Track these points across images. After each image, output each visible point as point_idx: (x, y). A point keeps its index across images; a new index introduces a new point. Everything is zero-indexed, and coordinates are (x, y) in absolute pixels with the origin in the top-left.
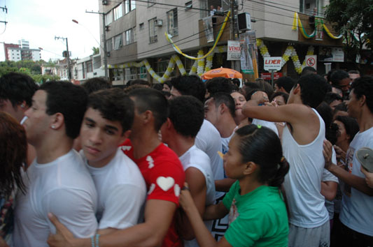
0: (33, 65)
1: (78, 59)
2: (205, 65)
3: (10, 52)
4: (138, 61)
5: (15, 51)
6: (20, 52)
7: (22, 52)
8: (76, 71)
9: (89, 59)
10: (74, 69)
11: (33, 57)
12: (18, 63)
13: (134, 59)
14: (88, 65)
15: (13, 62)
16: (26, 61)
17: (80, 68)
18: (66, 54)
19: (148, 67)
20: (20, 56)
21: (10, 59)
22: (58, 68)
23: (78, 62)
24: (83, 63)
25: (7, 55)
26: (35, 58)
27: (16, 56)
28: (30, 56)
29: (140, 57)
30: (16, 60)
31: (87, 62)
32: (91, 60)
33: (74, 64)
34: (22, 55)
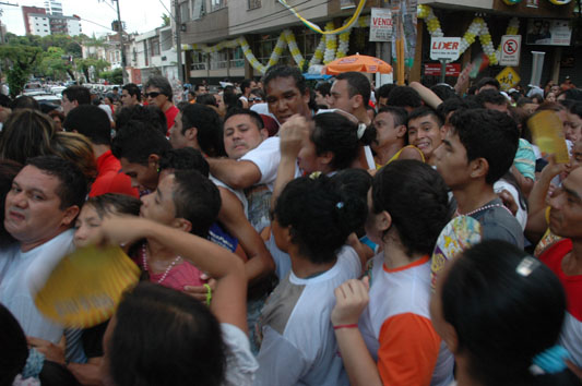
0: (68, 43)
1: (137, 34)
2: (337, 47)
3: (32, 20)
4: (230, 39)
5: (40, 19)
6: (47, 22)
7: (51, 20)
8: (135, 54)
9: (154, 34)
10: (131, 50)
11: (69, 29)
12: (45, 39)
13: (225, 35)
14: (152, 44)
15: (37, 37)
16: (57, 36)
17: (140, 48)
18: (117, 25)
19: (245, 49)
20: (48, 28)
21: (34, 33)
22: (107, 47)
23: (137, 39)
24: (145, 41)
25: (27, 25)
26: (73, 30)
27: (42, 28)
28: (64, 27)
29: (233, 32)
30: (43, 34)
31: (150, 39)
32: (157, 36)
33: (131, 41)
34: (52, 26)
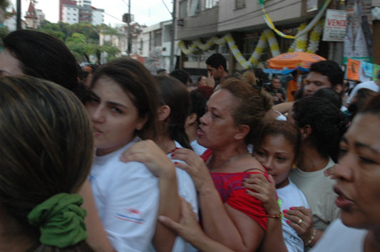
0: (91, 31)
1: (145, 27)
2: (308, 46)
3: (65, 10)
5: (72, 9)
6: (77, 12)
7: (80, 10)
8: (142, 42)
9: (158, 27)
10: (139, 40)
11: (94, 19)
12: (72, 27)
13: (213, 31)
14: (156, 34)
15: (67, 24)
16: (83, 24)
17: (146, 38)
18: (127, 18)
19: (231, 44)
20: (77, 17)
21: (65, 21)
22: (120, 36)
23: (145, 30)
24: (150, 32)
25: (61, 14)
26: (96, 21)
27: (72, 17)
28: (89, 17)
29: (221, 29)
30: (71, 22)
31: (155, 31)
32: (160, 30)
33: (139, 32)
34: (80, 15)
